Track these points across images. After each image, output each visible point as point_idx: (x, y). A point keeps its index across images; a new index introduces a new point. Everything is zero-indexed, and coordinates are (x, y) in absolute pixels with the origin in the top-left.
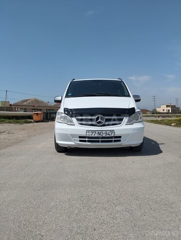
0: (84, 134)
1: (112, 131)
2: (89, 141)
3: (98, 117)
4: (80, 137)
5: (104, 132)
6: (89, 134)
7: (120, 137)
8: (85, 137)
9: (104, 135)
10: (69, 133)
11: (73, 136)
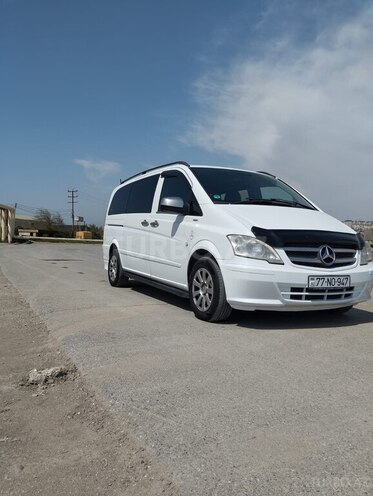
0: (303, 282)
1: (347, 277)
2: (307, 298)
3: (324, 250)
4: (293, 290)
5: (336, 278)
6: (314, 284)
7: (351, 288)
8: (301, 290)
9: (336, 286)
10: (275, 280)
11: (282, 286)
